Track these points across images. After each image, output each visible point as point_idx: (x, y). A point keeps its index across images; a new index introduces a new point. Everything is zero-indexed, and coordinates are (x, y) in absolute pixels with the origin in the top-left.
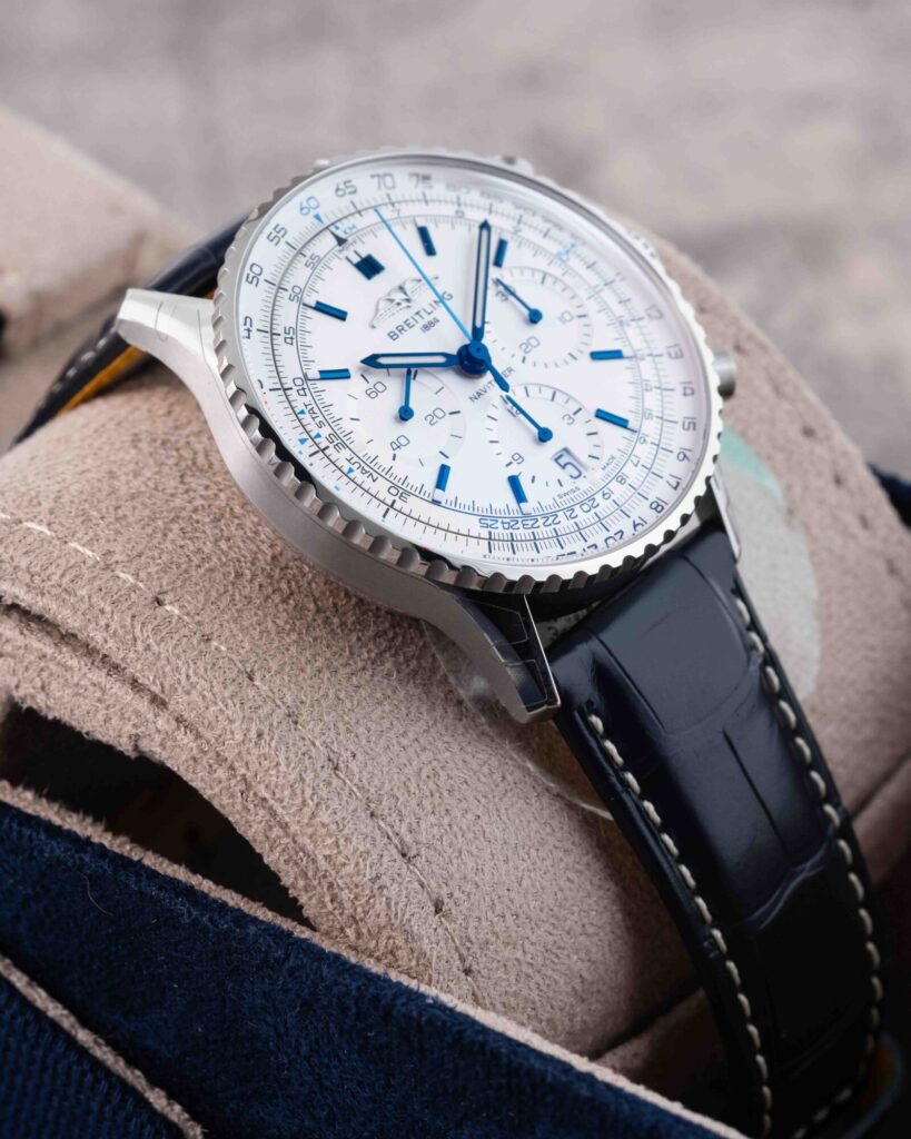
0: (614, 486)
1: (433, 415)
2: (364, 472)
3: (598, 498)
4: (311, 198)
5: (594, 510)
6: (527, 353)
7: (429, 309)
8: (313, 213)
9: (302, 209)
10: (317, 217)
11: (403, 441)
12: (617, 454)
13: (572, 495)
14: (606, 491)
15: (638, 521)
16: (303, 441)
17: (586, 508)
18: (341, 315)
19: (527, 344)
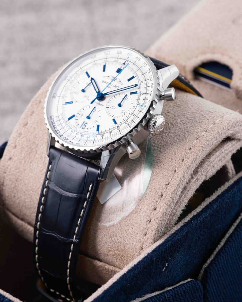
0: (80, 135)
1: (86, 96)
2: (66, 89)
3: (76, 132)
4: (132, 54)
5: (72, 133)
6: (110, 107)
7: (113, 85)
8: (129, 56)
9: (128, 54)
10: (128, 57)
11: (77, 93)
12: (89, 132)
13: (74, 128)
14: (78, 133)
15: (72, 142)
16: (70, 77)
17: (72, 131)
18: (104, 70)
19: (113, 107)
